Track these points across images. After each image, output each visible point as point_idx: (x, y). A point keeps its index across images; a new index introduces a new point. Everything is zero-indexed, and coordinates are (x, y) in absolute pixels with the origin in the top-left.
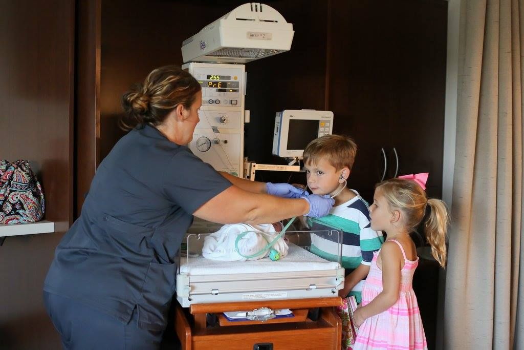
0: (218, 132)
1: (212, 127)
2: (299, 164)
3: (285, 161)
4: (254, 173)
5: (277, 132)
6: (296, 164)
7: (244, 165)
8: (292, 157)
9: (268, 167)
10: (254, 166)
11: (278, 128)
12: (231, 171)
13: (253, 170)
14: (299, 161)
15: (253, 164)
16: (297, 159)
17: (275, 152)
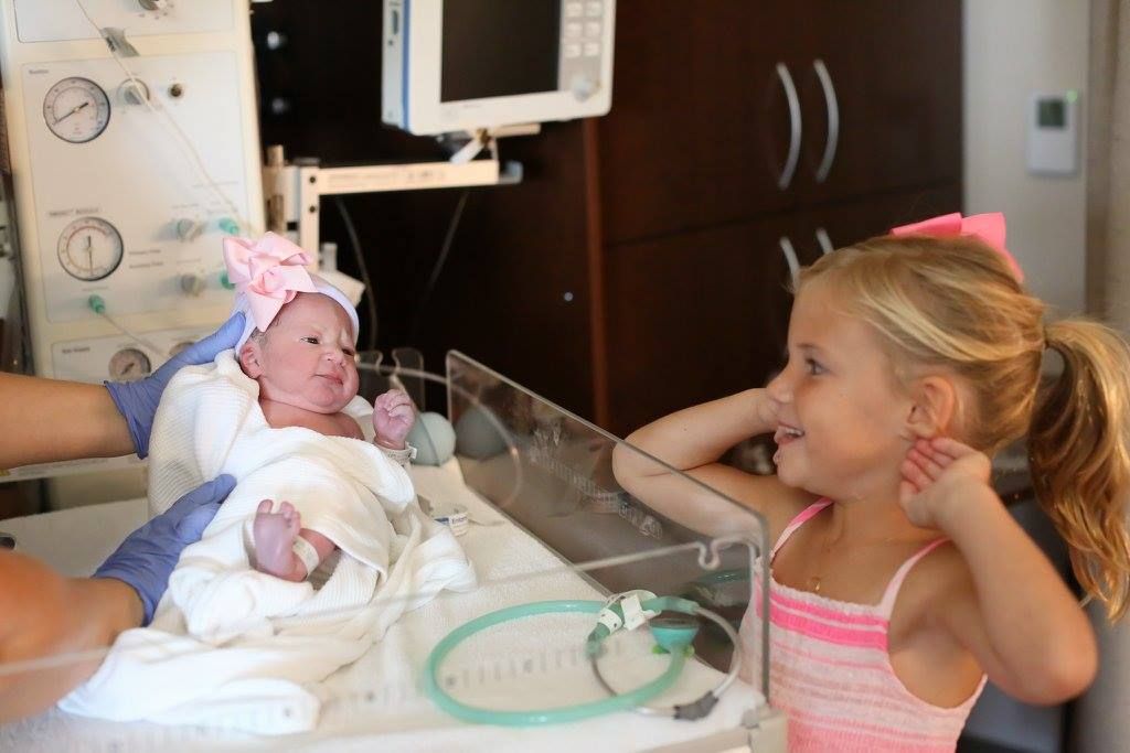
0: (130, 51)
1: (106, 30)
2: (495, 154)
3: (437, 149)
4: (312, 210)
5: (395, 30)
6: (483, 155)
7: (269, 183)
8: (463, 132)
9: (369, 177)
10: (313, 180)
11: (395, 15)
12: (210, 212)
13: (311, 198)
14: (493, 146)
15: (307, 172)
16: (485, 138)
17: (391, 113)
